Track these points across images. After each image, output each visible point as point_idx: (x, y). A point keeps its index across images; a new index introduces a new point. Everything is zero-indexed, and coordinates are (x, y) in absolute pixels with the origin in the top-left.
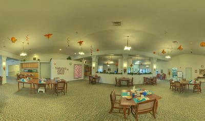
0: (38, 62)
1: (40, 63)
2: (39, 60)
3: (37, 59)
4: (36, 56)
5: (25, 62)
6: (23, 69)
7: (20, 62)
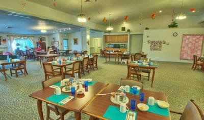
0: (128, 34)
1: (131, 35)
2: (129, 31)
3: (126, 30)
4: (126, 25)
5: (111, 34)
6: (107, 44)
7: (103, 34)
